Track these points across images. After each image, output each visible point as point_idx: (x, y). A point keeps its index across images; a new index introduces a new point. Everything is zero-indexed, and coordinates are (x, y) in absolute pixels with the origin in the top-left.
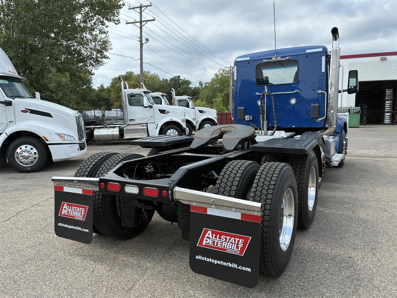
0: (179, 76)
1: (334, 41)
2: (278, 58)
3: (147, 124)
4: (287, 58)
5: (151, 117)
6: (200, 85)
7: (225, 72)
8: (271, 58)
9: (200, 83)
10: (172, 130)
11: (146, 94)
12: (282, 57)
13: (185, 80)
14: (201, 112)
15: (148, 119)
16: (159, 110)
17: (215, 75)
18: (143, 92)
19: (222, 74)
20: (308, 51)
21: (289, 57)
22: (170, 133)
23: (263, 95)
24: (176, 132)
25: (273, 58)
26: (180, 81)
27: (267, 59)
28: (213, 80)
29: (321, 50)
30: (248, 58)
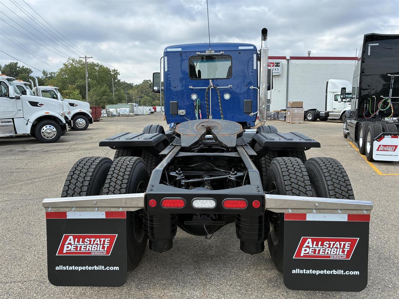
0: (17, 63)
1: (263, 41)
2: (212, 52)
3: (13, 119)
4: (221, 52)
5: (19, 110)
6: (44, 74)
7: (75, 62)
8: (205, 52)
9: (44, 72)
10: (48, 126)
11: (10, 82)
12: (215, 51)
13: (24, 68)
14: (72, 105)
15: (14, 113)
16: (29, 101)
17: (64, 64)
18: (6, 79)
19: (72, 64)
20: (240, 48)
21: (223, 52)
22: (46, 130)
23: (209, 89)
24: (53, 128)
25: (206, 52)
26: (18, 69)
27: (201, 52)
28: (62, 70)
29: (252, 48)
30: (180, 49)
